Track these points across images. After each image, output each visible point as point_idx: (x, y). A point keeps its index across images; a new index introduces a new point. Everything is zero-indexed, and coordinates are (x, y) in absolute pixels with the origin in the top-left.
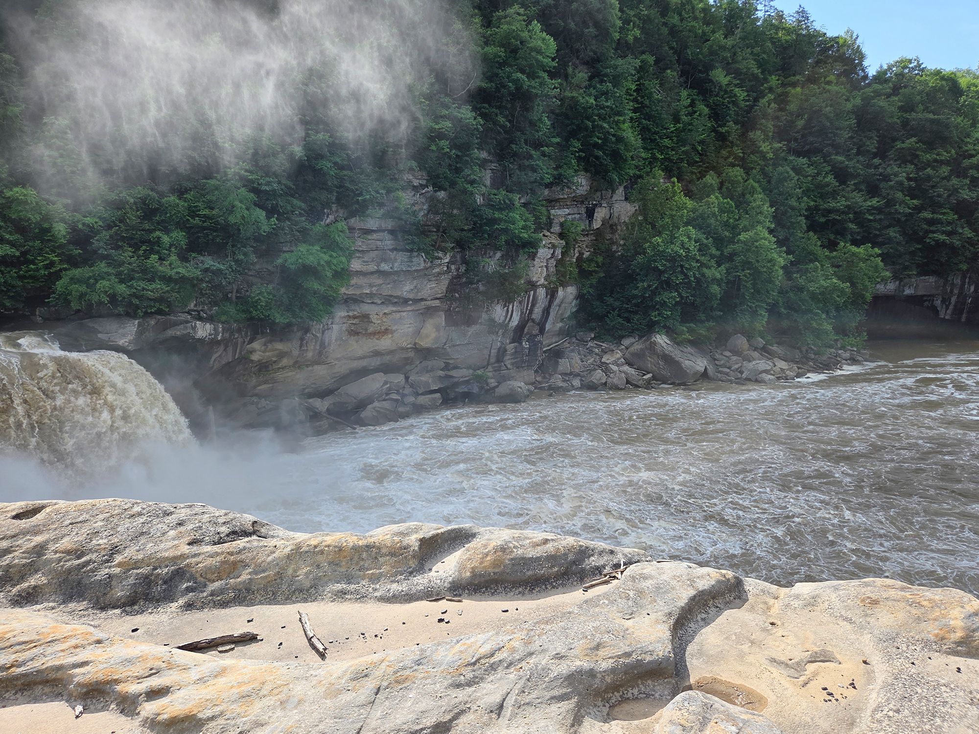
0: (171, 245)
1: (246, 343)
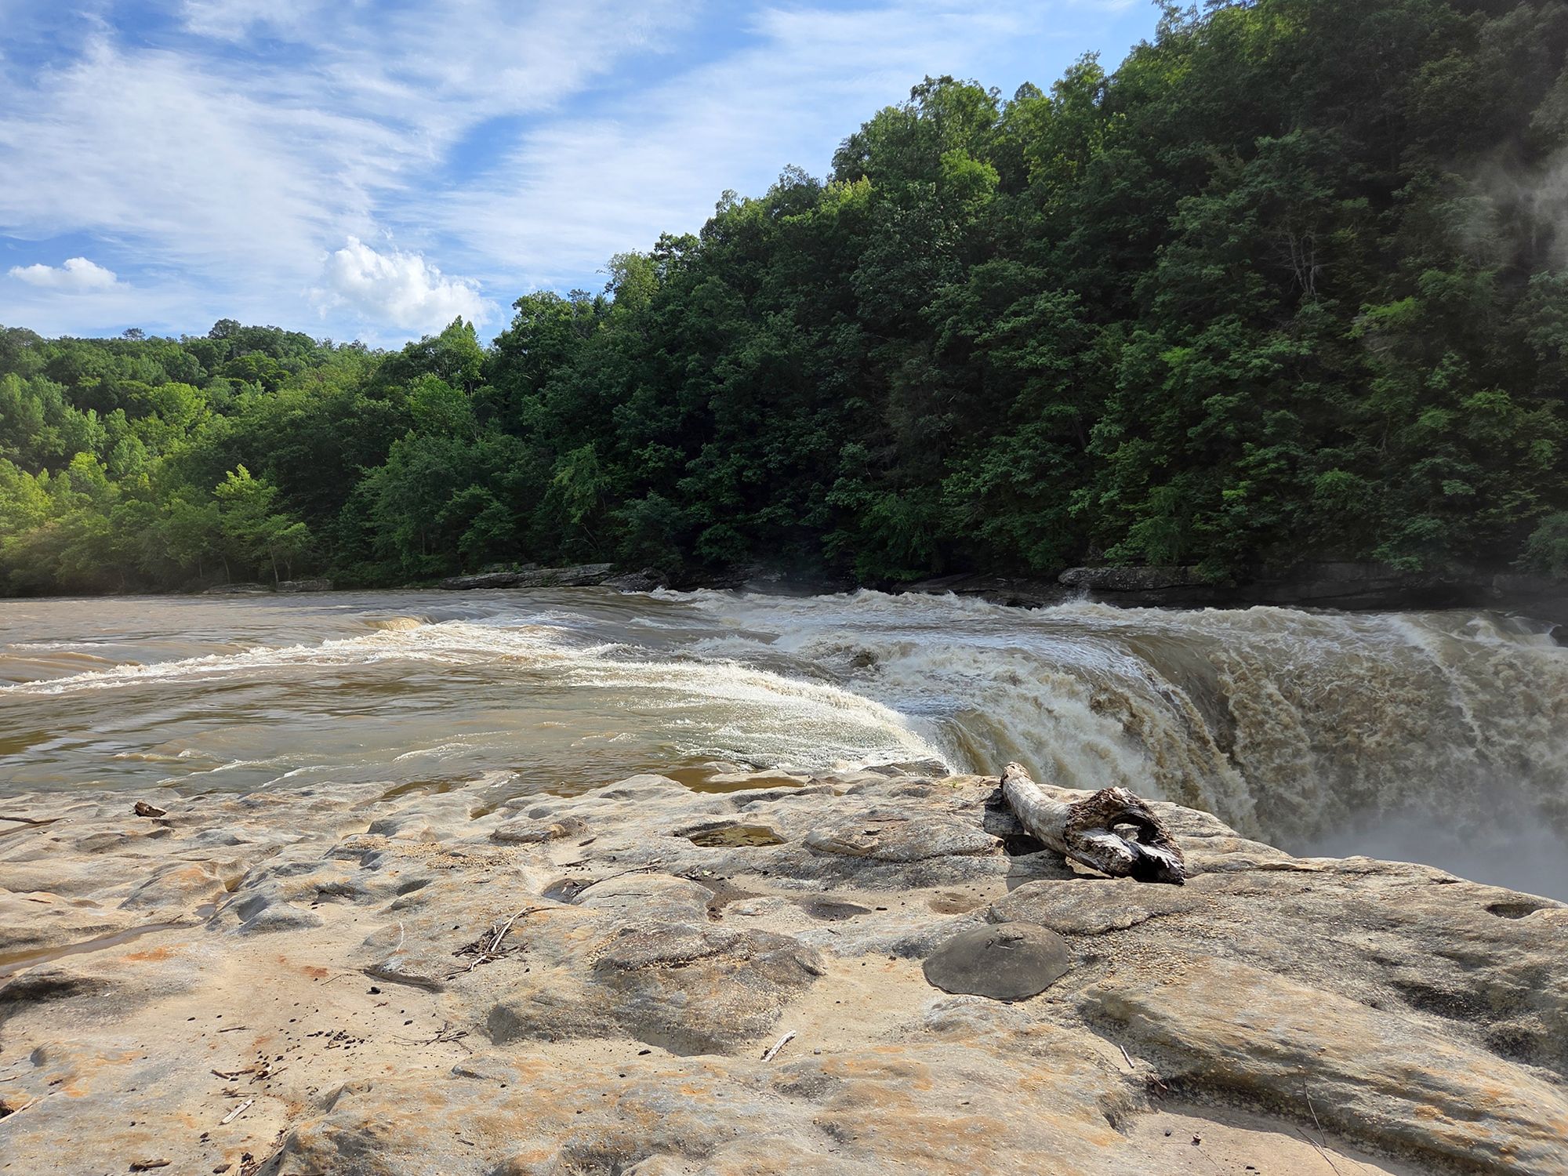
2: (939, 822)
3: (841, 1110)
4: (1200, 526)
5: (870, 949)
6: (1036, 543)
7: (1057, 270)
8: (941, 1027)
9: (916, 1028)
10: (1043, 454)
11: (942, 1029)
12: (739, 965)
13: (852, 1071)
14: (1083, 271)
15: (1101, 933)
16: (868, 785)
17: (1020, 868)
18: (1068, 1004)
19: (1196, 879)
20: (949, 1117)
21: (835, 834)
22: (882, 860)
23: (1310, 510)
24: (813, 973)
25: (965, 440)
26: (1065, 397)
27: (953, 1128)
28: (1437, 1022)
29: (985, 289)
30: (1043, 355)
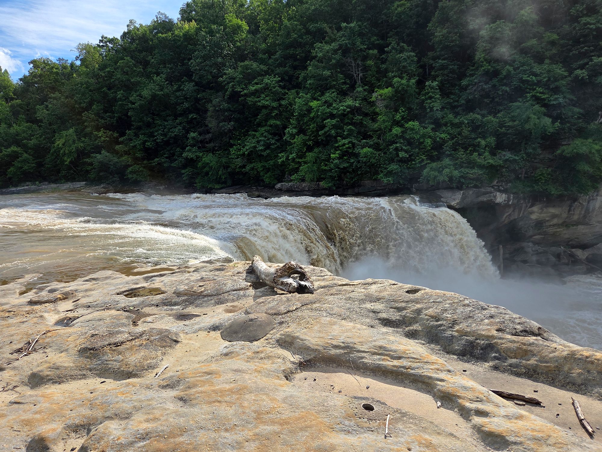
0: (486, 146)
1: (528, 207)
2: (228, 279)
3: (186, 391)
4: (324, 167)
5: (200, 329)
6: (266, 173)
7: (272, 67)
8: (226, 355)
9: (217, 356)
10: (268, 139)
11: (227, 355)
12: (144, 343)
13: (190, 376)
14: (281, 69)
15: (285, 313)
16: (201, 268)
17: (258, 294)
18: (273, 339)
19: (318, 291)
20: (227, 387)
21: (186, 288)
22: (205, 296)
23: (359, 162)
24: (177, 342)
25: (239, 133)
26: (276, 117)
27: (229, 390)
28: (390, 330)
29: (244, 72)
30: (267, 101)
